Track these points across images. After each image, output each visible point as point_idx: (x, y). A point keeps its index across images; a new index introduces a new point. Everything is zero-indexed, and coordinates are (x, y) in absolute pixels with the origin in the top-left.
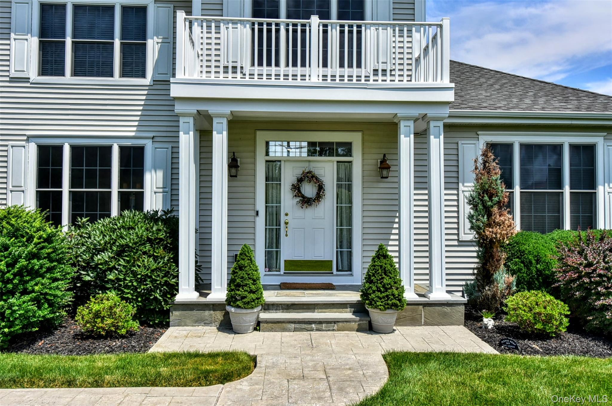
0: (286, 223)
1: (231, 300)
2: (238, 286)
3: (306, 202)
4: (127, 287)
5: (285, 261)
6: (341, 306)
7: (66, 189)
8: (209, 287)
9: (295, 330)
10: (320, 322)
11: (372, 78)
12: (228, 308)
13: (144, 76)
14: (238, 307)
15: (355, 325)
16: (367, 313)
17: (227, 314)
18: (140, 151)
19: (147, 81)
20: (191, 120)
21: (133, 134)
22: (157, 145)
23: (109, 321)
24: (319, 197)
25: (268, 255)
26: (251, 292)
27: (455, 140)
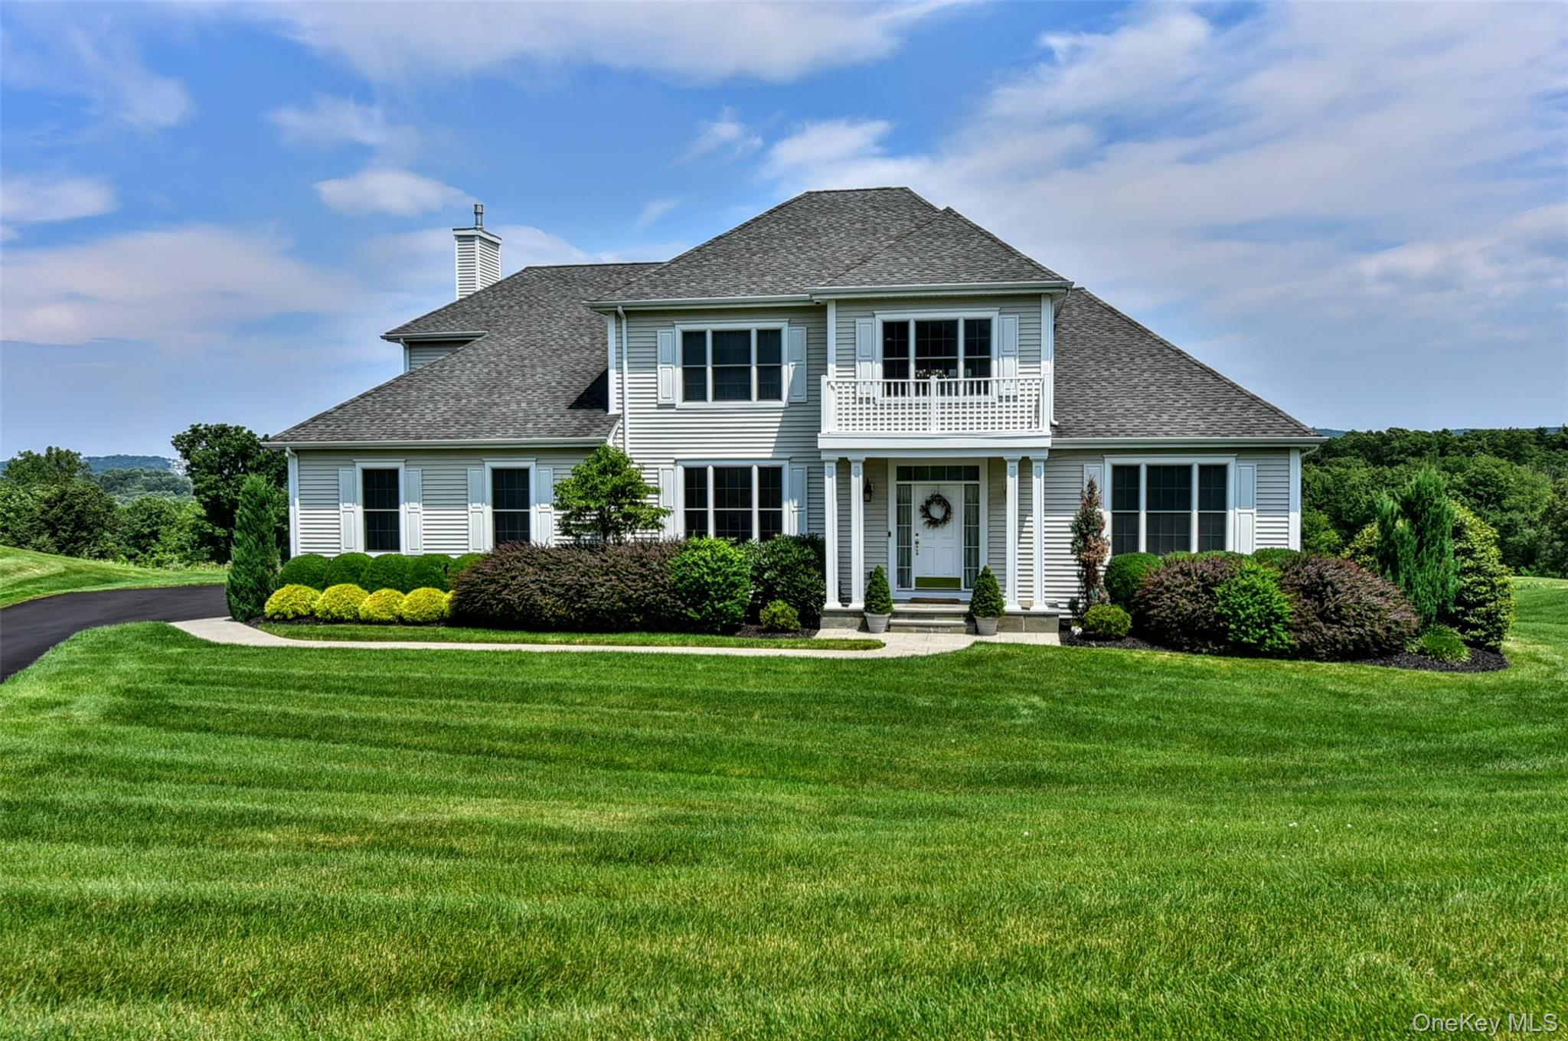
0: (917, 543)
1: (868, 608)
2: (873, 597)
3: (933, 522)
4: (790, 597)
5: (917, 578)
6: (956, 615)
7: (711, 509)
8: (849, 600)
9: (917, 632)
10: (937, 626)
11: (997, 404)
12: (866, 614)
13: (779, 397)
14: (873, 613)
15: (964, 629)
16: (974, 621)
17: (865, 618)
18: (778, 471)
19: (782, 404)
20: (834, 465)
21: (769, 456)
22: (794, 466)
23: (782, 620)
24: (945, 519)
25: (900, 572)
26: (883, 601)
27: (1081, 463)
